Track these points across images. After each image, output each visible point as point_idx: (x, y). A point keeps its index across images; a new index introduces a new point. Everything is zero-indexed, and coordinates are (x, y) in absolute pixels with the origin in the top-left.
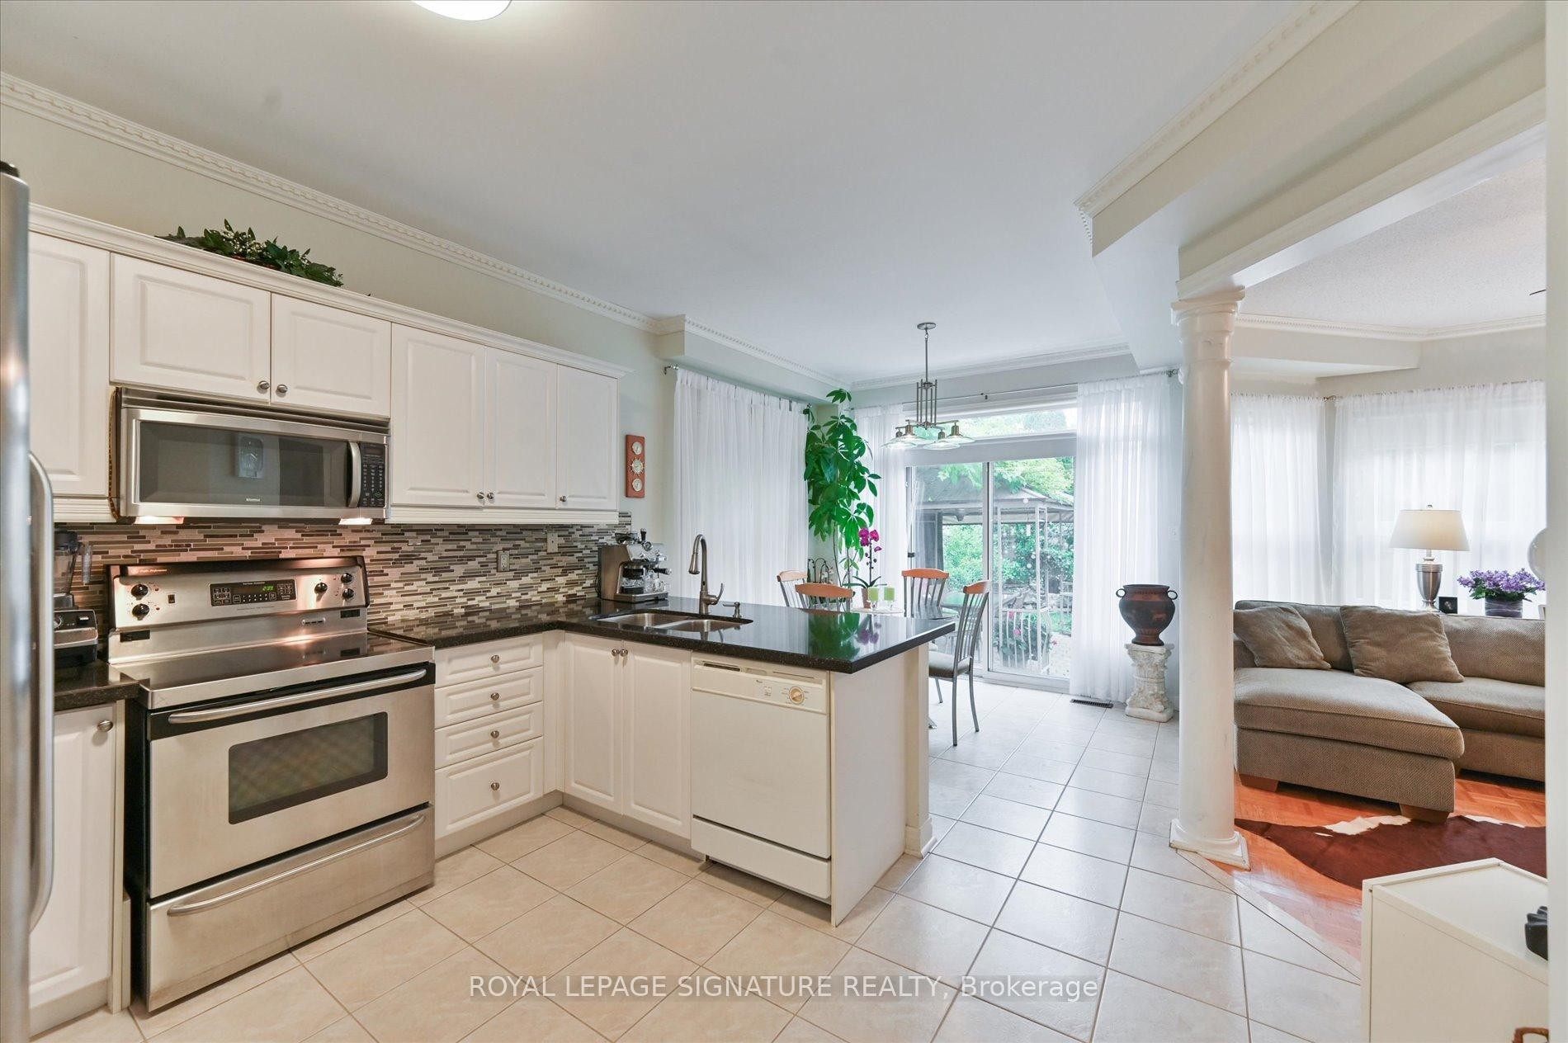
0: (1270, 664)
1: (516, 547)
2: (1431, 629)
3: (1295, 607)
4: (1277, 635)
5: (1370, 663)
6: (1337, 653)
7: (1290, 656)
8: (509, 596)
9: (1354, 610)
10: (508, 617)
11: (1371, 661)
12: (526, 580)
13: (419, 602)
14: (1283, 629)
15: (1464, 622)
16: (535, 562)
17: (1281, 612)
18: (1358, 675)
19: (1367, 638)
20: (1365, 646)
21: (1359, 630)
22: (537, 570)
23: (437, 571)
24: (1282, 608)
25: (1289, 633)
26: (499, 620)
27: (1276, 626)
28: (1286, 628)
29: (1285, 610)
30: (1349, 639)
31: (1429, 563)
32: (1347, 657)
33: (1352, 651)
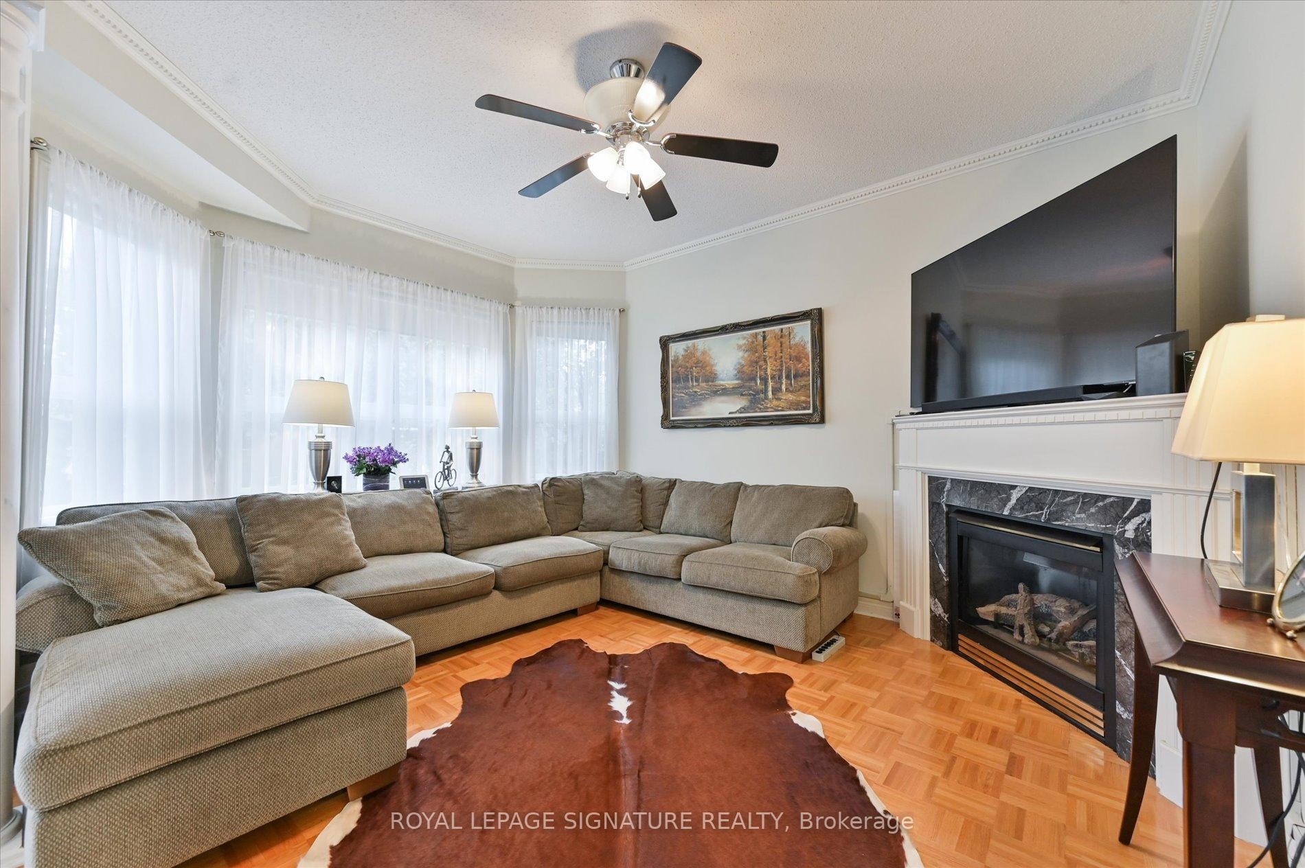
0: (128, 614)
2: (336, 512)
3: (170, 508)
4: (139, 559)
5: (277, 569)
6: (232, 565)
7: (164, 589)
9: (255, 500)
11: (277, 566)
14: (153, 546)
15: (359, 500)
17: (147, 519)
18: (262, 590)
19: (273, 536)
20: (271, 547)
21: (262, 527)
24: (147, 511)
25: (160, 551)
27: (138, 542)
28: (157, 543)
29: (154, 513)
30: (248, 542)
31: (320, 440)
32: (246, 567)
33: (253, 558)
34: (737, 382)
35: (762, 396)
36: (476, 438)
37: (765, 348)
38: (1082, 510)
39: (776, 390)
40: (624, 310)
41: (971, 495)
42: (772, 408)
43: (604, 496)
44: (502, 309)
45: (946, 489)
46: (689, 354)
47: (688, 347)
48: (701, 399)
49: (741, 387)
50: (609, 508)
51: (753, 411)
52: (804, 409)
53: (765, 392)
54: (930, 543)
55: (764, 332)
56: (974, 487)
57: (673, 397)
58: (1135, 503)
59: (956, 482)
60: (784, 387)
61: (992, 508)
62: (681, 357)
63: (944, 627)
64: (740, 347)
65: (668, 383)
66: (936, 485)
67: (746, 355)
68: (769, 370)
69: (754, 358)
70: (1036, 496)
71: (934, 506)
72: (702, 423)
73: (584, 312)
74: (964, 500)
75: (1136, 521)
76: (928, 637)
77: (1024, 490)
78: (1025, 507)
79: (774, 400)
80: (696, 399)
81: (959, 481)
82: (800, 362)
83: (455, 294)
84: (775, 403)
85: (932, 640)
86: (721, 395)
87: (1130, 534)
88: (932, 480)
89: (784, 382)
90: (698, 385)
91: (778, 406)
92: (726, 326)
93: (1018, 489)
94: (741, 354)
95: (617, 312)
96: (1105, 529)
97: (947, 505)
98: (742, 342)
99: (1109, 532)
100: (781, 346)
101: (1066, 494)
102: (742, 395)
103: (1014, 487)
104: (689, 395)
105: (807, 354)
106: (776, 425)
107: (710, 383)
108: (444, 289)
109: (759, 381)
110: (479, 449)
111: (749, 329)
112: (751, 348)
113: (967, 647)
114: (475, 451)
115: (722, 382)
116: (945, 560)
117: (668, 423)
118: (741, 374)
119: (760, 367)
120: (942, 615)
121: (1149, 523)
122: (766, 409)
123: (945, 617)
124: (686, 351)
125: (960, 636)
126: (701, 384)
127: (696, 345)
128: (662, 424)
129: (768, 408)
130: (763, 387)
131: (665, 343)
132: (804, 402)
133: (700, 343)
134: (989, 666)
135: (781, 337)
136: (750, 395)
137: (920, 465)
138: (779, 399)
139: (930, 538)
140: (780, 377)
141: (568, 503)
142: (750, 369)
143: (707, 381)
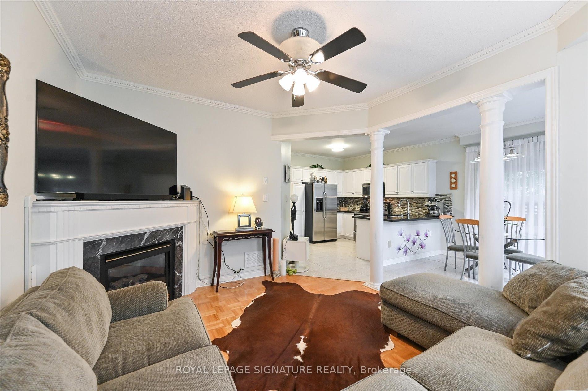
1: (417, 202)
8: (416, 212)
10: (416, 216)
12: (420, 209)
13: (400, 211)
16: (422, 205)
22: (422, 207)
23: (403, 205)
26: (414, 216)
45: (102, 245)
56: (123, 239)
58: (180, 228)
59: (110, 241)
61: (135, 245)
66: (90, 247)
70: (154, 234)
74: (116, 248)
75: (180, 233)
77: (150, 233)
78: (150, 239)
81: (113, 239)
87: (178, 237)
88: (86, 244)
97: (101, 255)
99: (175, 238)
101: (164, 230)
103: (145, 233)
121: (183, 232)
137: (78, 237)
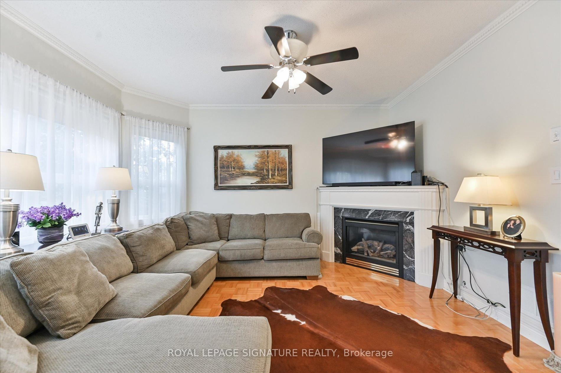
5: (73, 315)
11: (72, 313)
20: (63, 298)
34: (255, 170)
35: (267, 177)
36: (116, 197)
37: (268, 157)
38: (393, 215)
39: (273, 175)
40: (189, 129)
41: (352, 213)
42: (271, 182)
43: (200, 225)
44: (117, 115)
45: (342, 211)
46: (229, 156)
47: (229, 153)
48: (236, 177)
49: (257, 173)
50: (204, 231)
51: (262, 183)
52: (285, 183)
53: (268, 175)
54: (334, 230)
55: (267, 151)
56: (354, 210)
57: (220, 175)
58: (409, 213)
59: (346, 209)
60: (276, 174)
61: (362, 217)
62: (225, 157)
63: (341, 256)
64: (256, 156)
65: (218, 168)
66: (337, 210)
67: (259, 159)
68: (270, 166)
69: (263, 161)
70: (378, 212)
71: (336, 217)
72: (237, 188)
73: (168, 126)
74: (350, 215)
75: (410, 217)
76: (334, 261)
77: (374, 211)
78: (374, 215)
79: (272, 179)
80: (233, 177)
81: (348, 209)
82: (283, 164)
83: (91, 99)
84: (272, 180)
85: (335, 262)
86: (246, 175)
87: (408, 221)
88: (335, 209)
89: (276, 172)
90: (235, 170)
91: (274, 182)
92: (251, 146)
93: (372, 210)
94: (257, 159)
95: (186, 129)
96: (400, 220)
97: (342, 217)
98: (257, 154)
99: (402, 221)
100: (275, 157)
101: (388, 211)
102: (257, 176)
103: (370, 210)
104: (230, 175)
105: (286, 162)
106: (274, 189)
107: (241, 170)
108: (85, 95)
109: (265, 171)
110: (118, 204)
111: (261, 149)
112: (262, 157)
113: (349, 261)
114: (116, 205)
115: (247, 170)
116: (341, 235)
117: (217, 187)
118: (256, 167)
119: (266, 165)
120: (340, 253)
121: (413, 218)
122: (268, 183)
123: (341, 253)
124: (227, 154)
125: (347, 258)
126: (236, 170)
127: (234, 152)
128: (215, 188)
129: (269, 182)
130: (267, 173)
131: (216, 149)
132: (284, 180)
133: (236, 152)
134: (358, 265)
135: (275, 154)
136: (261, 176)
137: (331, 204)
138: (274, 179)
139: (335, 228)
140: (275, 170)
141: (182, 231)
142: (261, 165)
143: (239, 169)
